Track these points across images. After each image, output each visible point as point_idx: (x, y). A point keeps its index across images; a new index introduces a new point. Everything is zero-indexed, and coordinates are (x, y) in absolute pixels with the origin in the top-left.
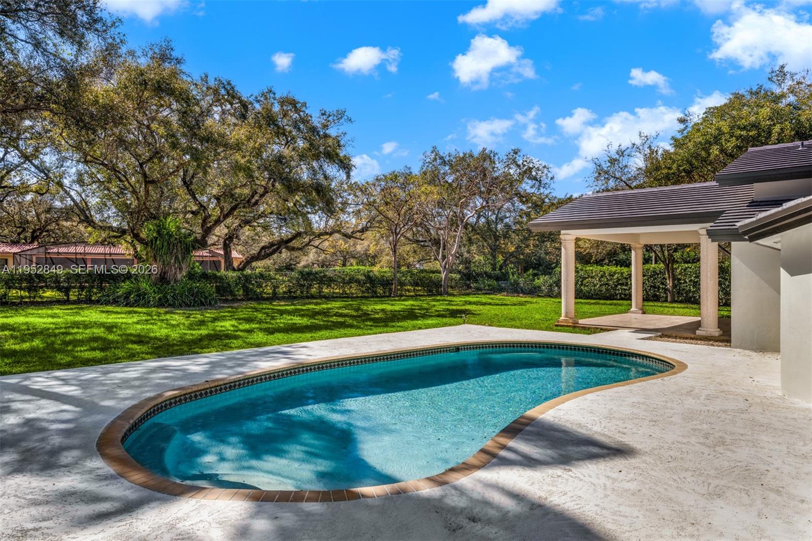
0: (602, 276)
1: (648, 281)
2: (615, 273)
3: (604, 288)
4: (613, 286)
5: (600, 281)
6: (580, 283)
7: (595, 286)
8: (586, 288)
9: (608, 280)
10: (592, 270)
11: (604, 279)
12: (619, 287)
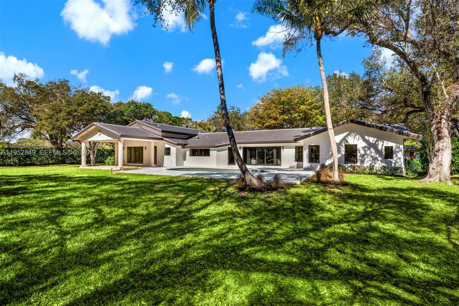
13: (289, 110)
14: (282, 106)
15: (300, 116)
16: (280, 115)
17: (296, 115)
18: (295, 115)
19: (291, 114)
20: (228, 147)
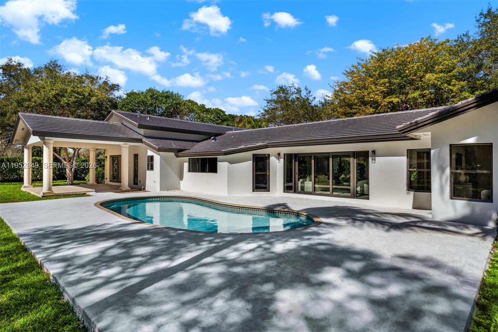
13: (401, 87)
14: (386, 80)
15: (423, 96)
16: (384, 97)
17: (416, 94)
18: (413, 95)
19: (407, 94)
20: (253, 154)
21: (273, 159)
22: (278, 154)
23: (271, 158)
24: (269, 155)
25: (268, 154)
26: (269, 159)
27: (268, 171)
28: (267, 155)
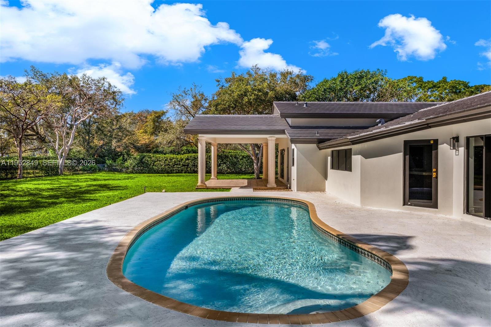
0: (166, 160)
1: (192, 163)
2: (173, 158)
3: (167, 167)
4: (172, 165)
5: (164, 163)
6: (152, 164)
7: (162, 166)
8: (156, 167)
9: (169, 162)
10: (160, 157)
11: (167, 162)
12: (176, 166)
20: (405, 141)
21: (444, 148)
22: (454, 138)
23: (439, 146)
24: (436, 141)
25: (434, 140)
26: (437, 148)
27: (434, 170)
28: (432, 142)
